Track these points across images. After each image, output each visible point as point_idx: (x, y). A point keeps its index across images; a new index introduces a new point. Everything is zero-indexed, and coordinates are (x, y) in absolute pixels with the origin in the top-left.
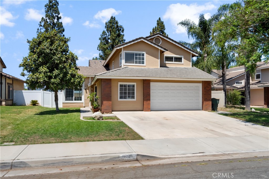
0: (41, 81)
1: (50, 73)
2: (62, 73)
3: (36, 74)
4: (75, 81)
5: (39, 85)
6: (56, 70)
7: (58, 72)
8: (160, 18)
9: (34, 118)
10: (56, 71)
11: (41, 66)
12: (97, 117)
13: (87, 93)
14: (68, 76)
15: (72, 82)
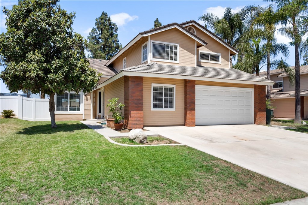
0: (32, 75)
1: (47, 64)
2: (67, 65)
3: (22, 62)
4: (86, 79)
5: (27, 82)
6: (57, 58)
7: (60, 63)
8: (157, 18)
9: (19, 140)
10: (57, 60)
11: (30, 51)
12: (139, 138)
13: (87, 100)
14: (76, 70)
15: (82, 80)
